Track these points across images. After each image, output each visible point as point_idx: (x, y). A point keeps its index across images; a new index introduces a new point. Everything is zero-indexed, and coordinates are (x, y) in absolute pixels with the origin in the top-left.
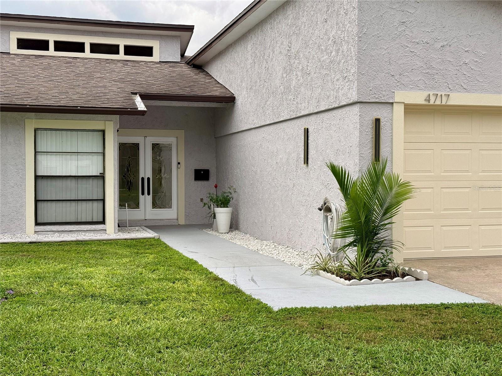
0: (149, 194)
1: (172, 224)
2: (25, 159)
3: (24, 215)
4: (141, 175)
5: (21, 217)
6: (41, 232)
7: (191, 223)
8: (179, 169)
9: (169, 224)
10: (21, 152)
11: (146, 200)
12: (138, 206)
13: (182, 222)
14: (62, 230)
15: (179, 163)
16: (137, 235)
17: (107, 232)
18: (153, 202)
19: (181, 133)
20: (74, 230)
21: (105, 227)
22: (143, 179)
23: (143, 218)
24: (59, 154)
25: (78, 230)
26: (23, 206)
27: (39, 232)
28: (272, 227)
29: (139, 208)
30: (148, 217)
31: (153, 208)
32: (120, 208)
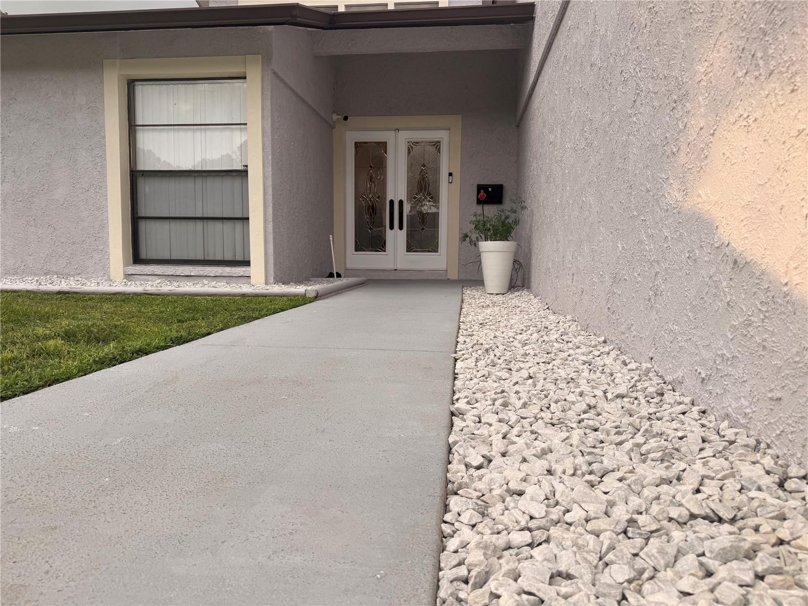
0: (401, 228)
1: (437, 278)
2: (104, 137)
3: (106, 243)
4: (389, 197)
5: (102, 247)
6: (138, 276)
7: (469, 278)
8: (450, 184)
9: (433, 278)
10: (98, 124)
11: (396, 238)
12: (383, 247)
13: (453, 275)
14: (172, 273)
15: (450, 174)
16: (268, 288)
17: (252, 281)
18: (407, 241)
19: (456, 121)
20: (192, 274)
21: (248, 271)
22: (392, 202)
23: (391, 266)
24: (174, 129)
25: (198, 274)
26: (104, 226)
27: (135, 276)
28: (573, 275)
29: (385, 251)
30: (399, 266)
31: (407, 251)
32: (356, 251)
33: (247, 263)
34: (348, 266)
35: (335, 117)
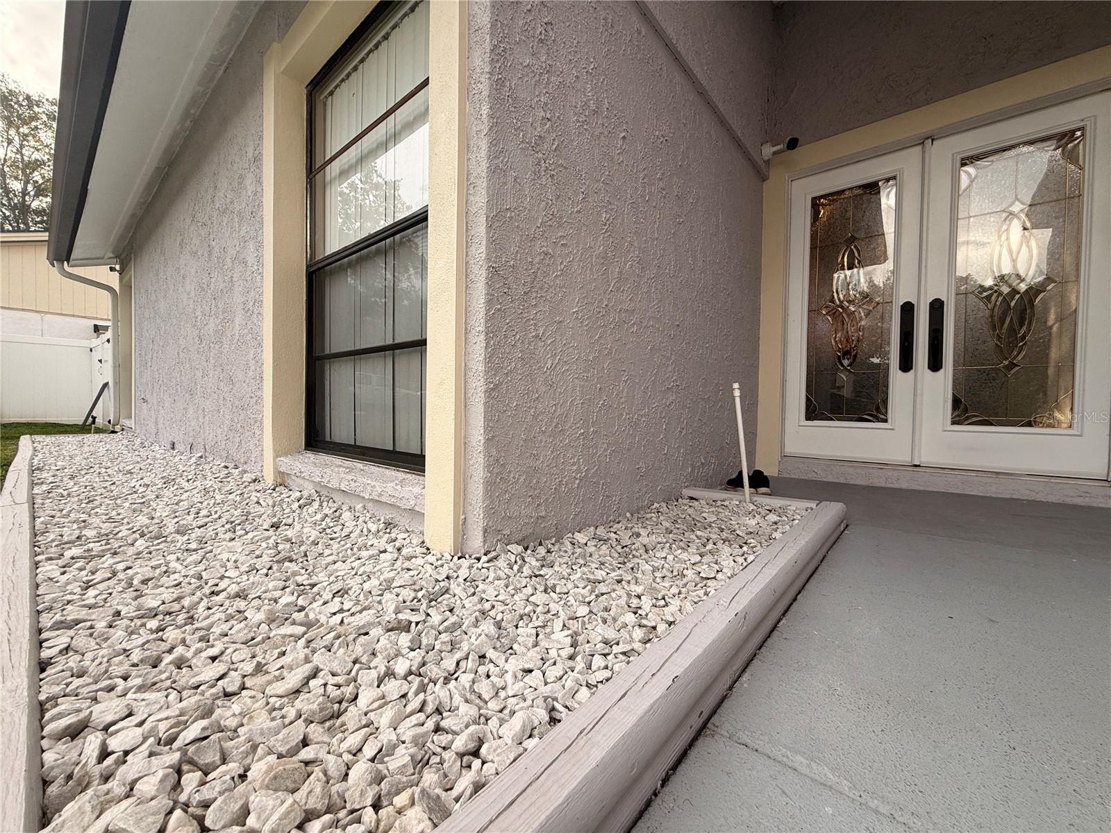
0: (935, 364)
4: (901, 298)
11: (920, 391)
12: (879, 410)
22: (908, 308)
23: (901, 456)
29: (886, 421)
30: (926, 456)
31: (953, 423)
32: (808, 418)
33: (414, 462)
34: (790, 449)
35: (768, 151)
